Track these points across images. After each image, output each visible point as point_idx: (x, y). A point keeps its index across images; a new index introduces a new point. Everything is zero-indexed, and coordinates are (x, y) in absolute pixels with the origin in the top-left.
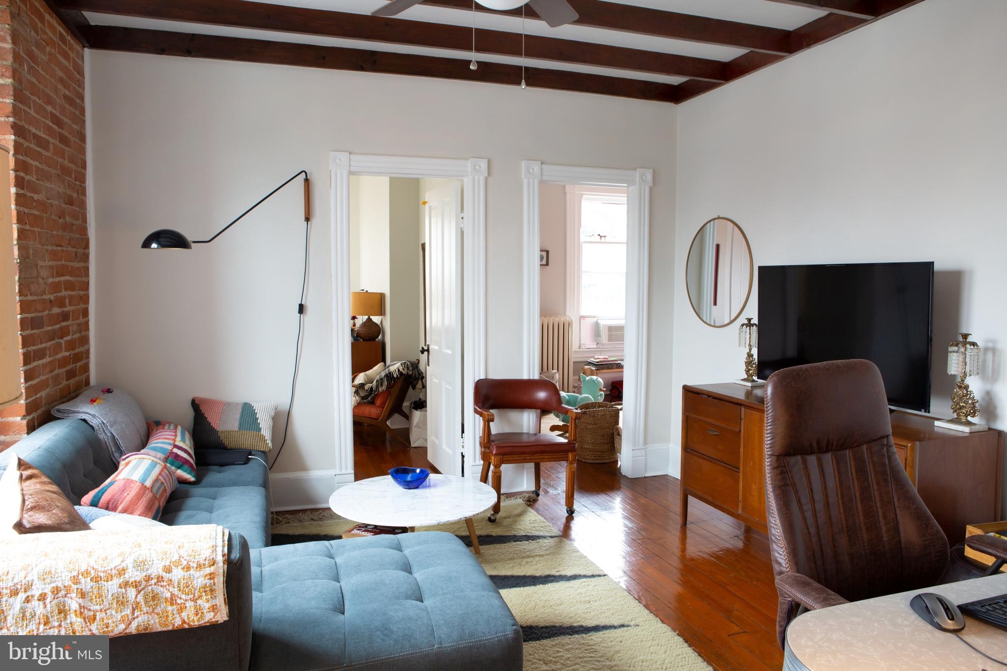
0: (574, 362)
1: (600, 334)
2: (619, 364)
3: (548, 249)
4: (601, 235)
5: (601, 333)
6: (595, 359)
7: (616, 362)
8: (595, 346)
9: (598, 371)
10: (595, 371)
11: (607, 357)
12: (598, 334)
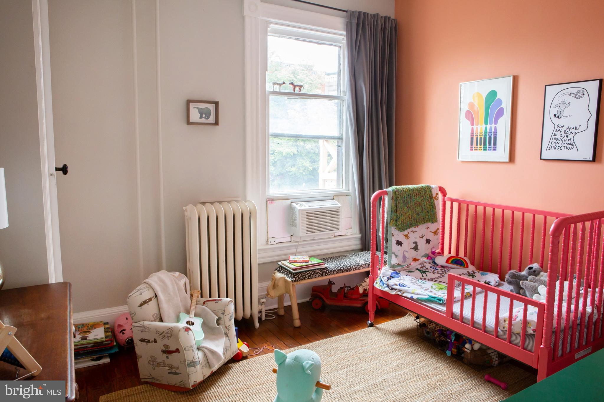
0: (259, 264)
1: (296, 223)
2: (324, 269)
3: (217, 100)
4: (295, 84)
5: (297, 221)
6: (290, 262)
7: (321, 267)
8: (289, 239)
9: (295, 283)
10: (291, 284)
11: (307, 258)
12: (293, 222)
